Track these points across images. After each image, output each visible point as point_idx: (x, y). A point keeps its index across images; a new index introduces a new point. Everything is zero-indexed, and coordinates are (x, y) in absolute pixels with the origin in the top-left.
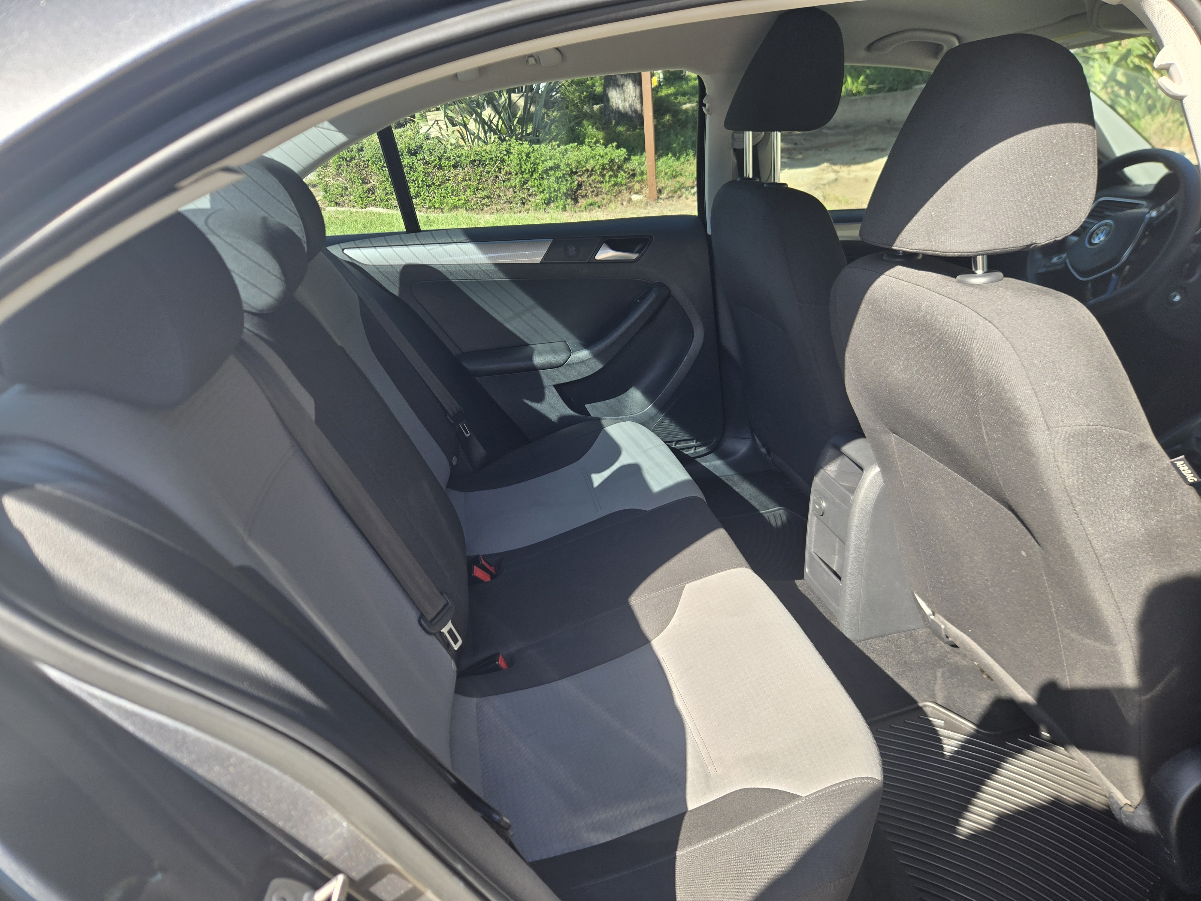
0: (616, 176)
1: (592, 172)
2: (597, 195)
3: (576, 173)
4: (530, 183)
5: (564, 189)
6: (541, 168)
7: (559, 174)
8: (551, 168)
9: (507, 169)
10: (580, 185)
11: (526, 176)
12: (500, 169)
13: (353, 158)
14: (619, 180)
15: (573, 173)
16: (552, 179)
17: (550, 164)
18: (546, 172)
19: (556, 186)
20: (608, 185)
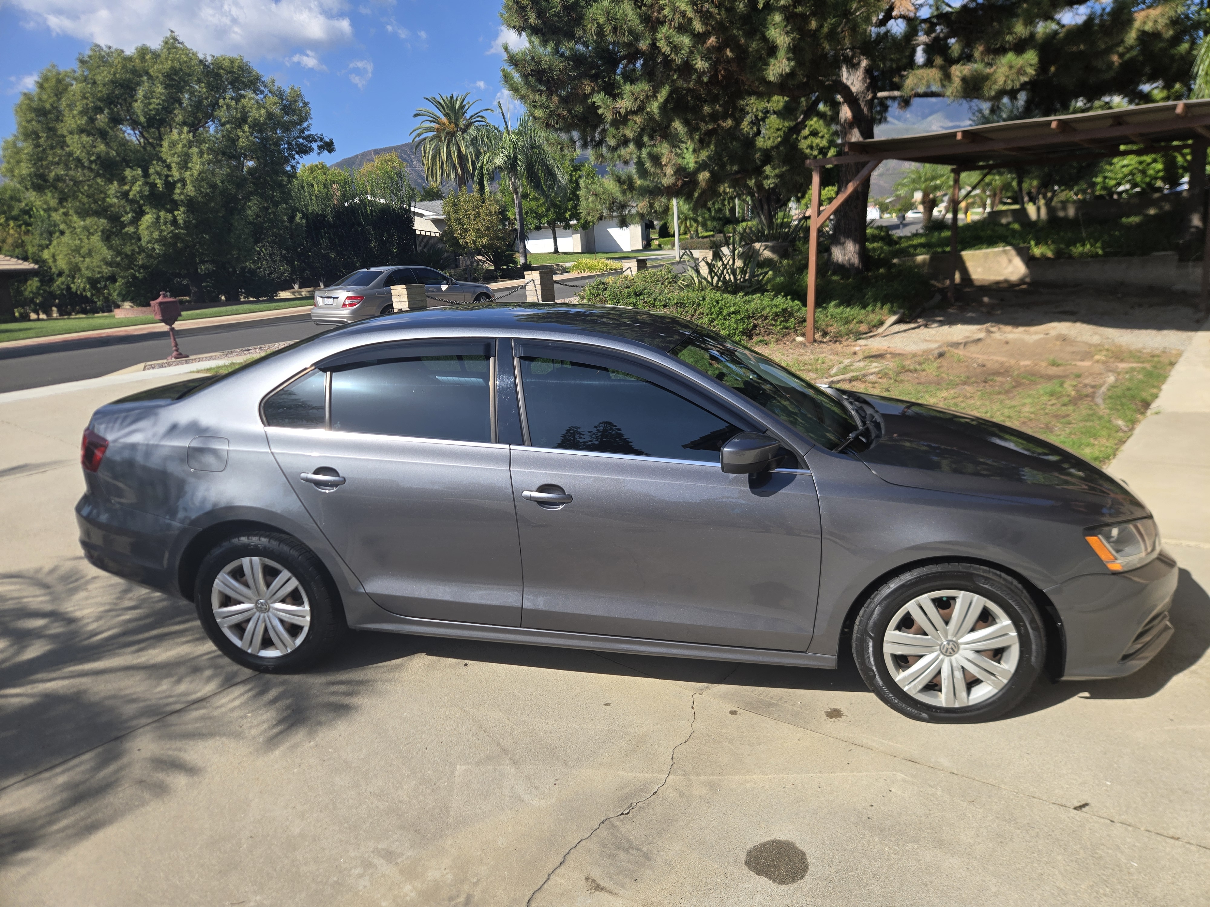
0: (787, 321)
1: (766, 318)
2: (768, 335)
3: (753, 317)
4: (716, 322)
5: (740, 329)
6: (725, 312)
7: (738, 317)
8: (733, 313)
9: (701, 310)
10: (755, 326)
11: (713, 316)
12: (695, 310)
13: (599, 295)
14: (788, 325)
15: (749, 318)
16: (733, 320)
17: (732, 309)
18: (729, 315)
19: (735, 326)
20: (778, 328)
